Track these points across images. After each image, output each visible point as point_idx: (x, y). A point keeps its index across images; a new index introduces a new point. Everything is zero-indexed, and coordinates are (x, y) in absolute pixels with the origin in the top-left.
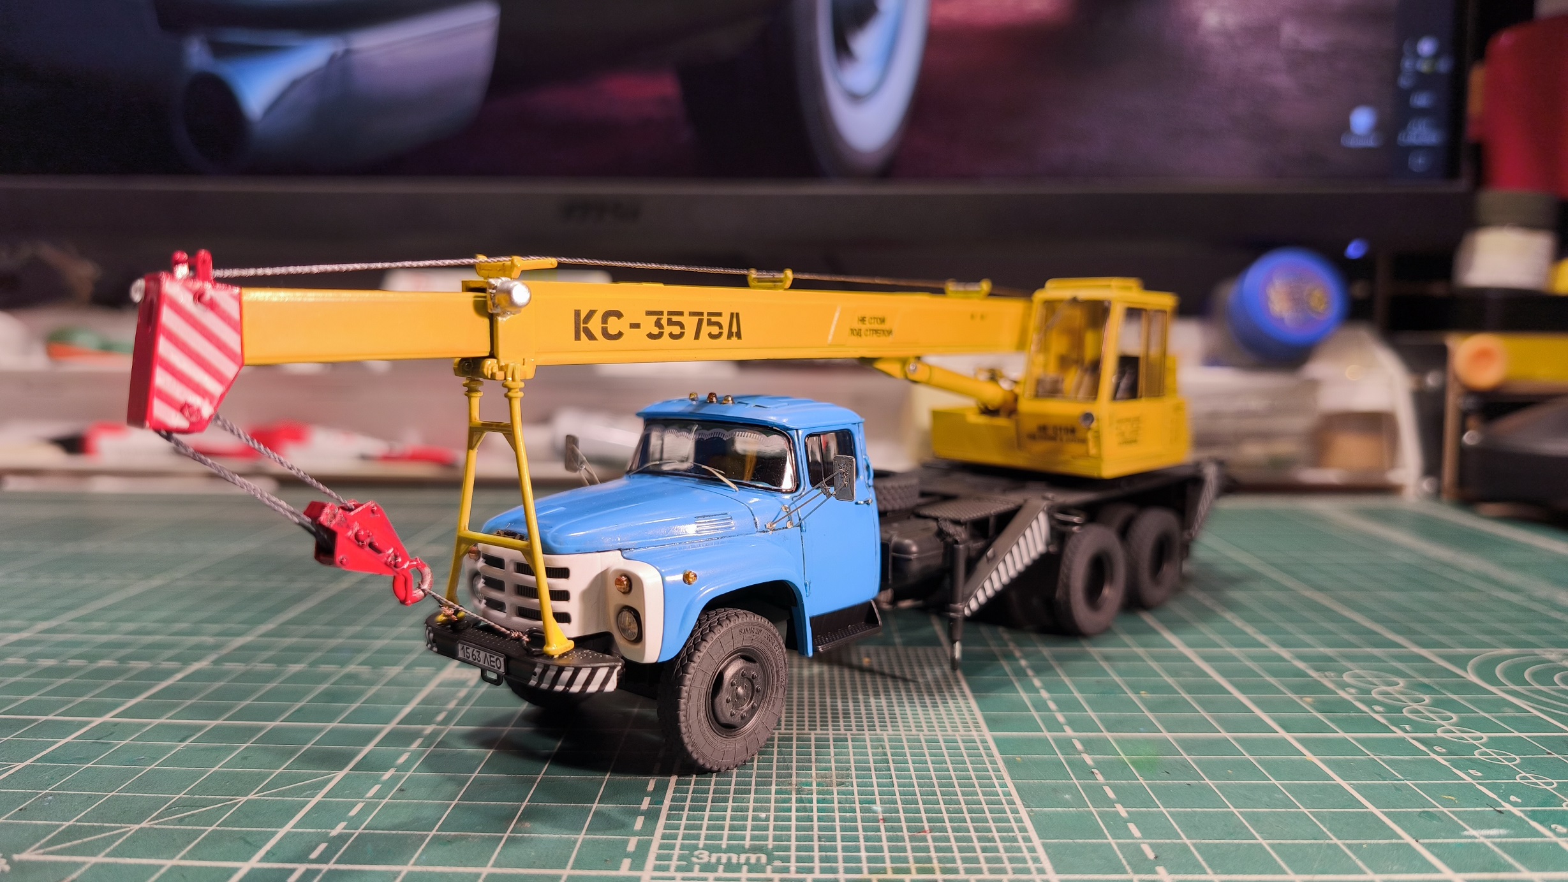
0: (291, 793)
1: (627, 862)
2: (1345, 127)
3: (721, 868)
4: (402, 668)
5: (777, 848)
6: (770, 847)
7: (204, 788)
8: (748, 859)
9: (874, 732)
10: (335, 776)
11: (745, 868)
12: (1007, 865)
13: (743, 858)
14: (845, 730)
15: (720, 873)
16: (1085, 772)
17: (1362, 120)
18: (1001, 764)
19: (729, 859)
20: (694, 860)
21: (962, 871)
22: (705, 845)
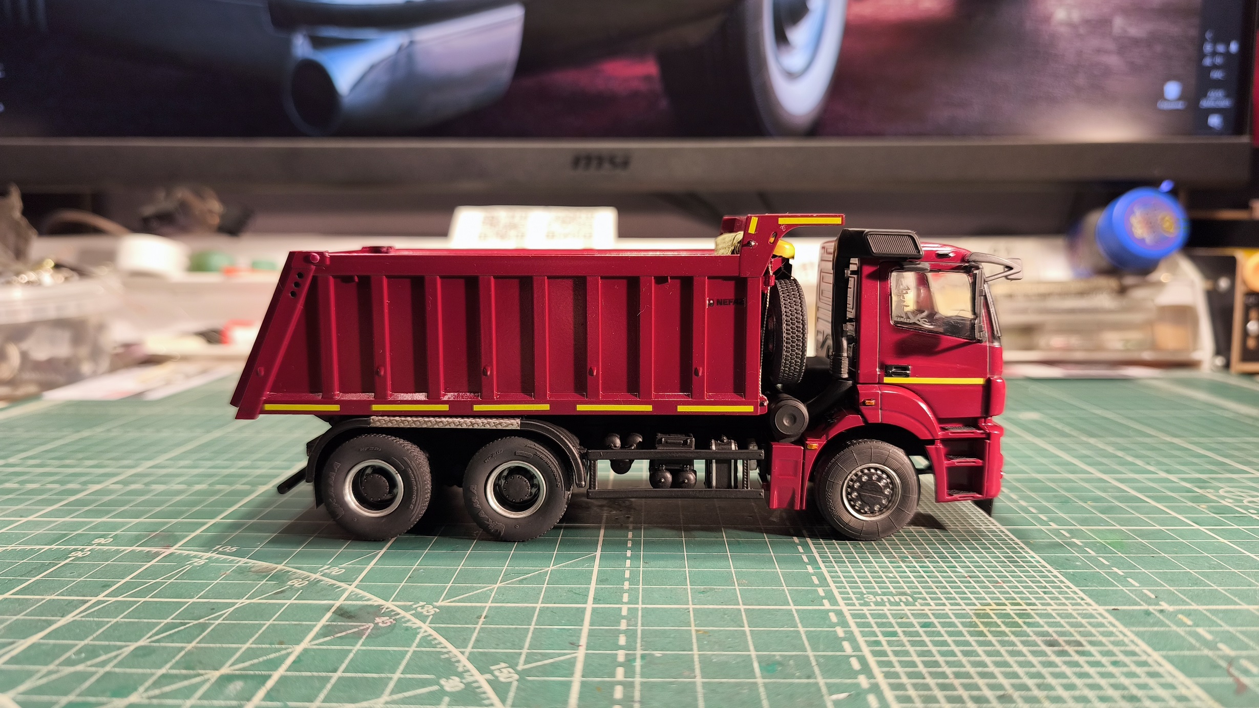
0: (576, 565)
1: (825, 602)
2: (1161, 96)
3: (887, 604)
5: (914, 593)
6: (909, 592)
10: (595, 555)
11: (902, 603)
12: (1066, 601)
13: (897, 598)
15: (889, 606)
16: (1081, 549)
17: (1172, 90)
18: (1023, 545)
19: (888, 599)
20: (866, 599)
21: (1038, 604)
22: (866, 591)
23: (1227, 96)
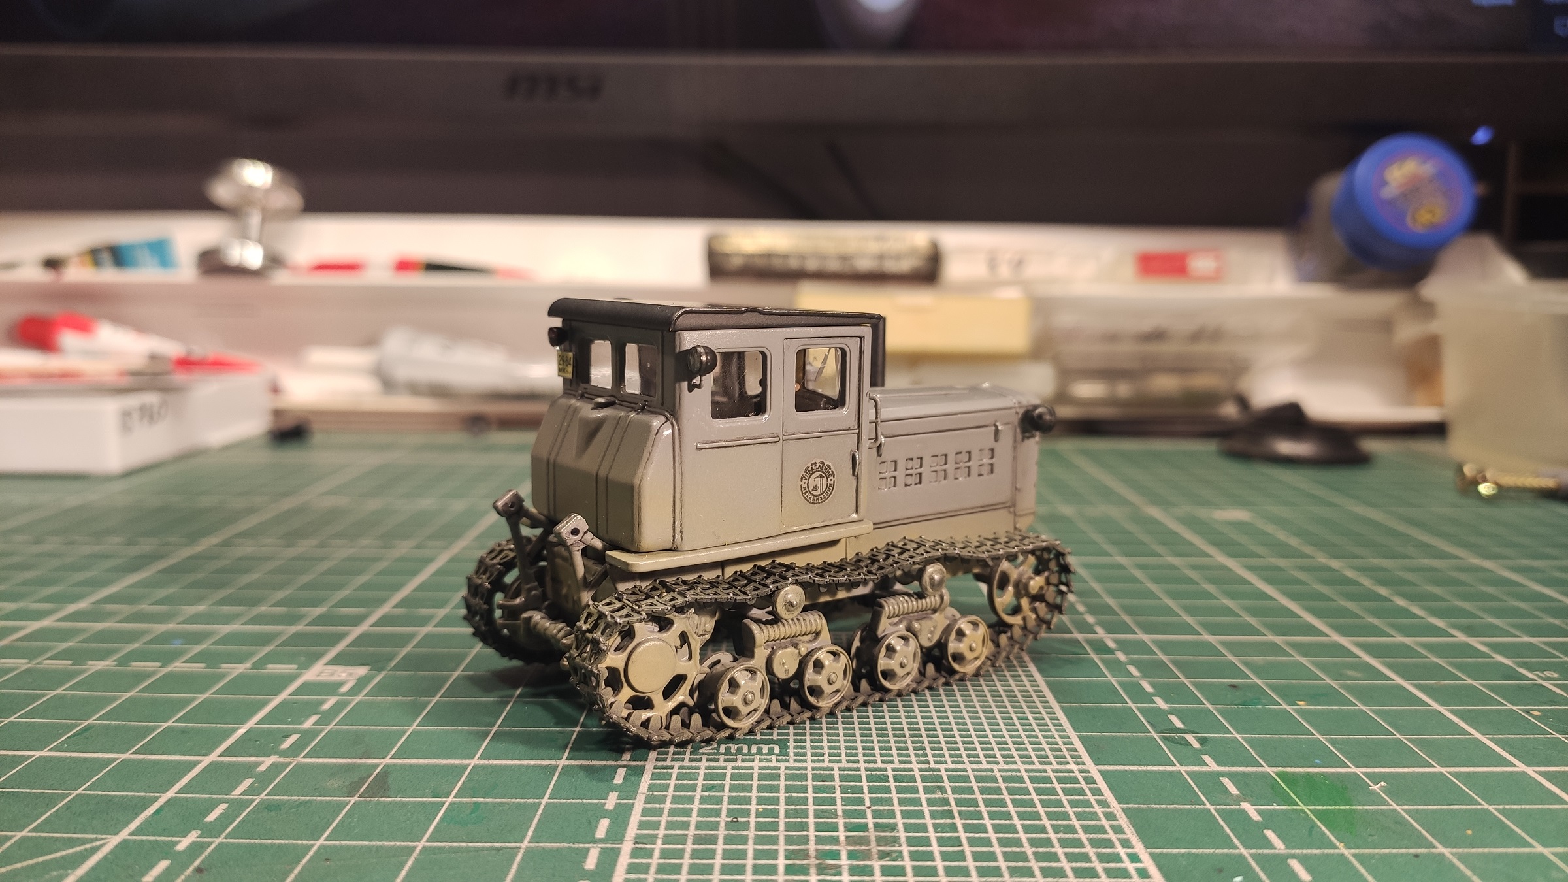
4: (248, 665)
9: (926, 766)
10: (105, 844)
14: (883, 762)
16: (1251, 834)
18: (1123, 820)
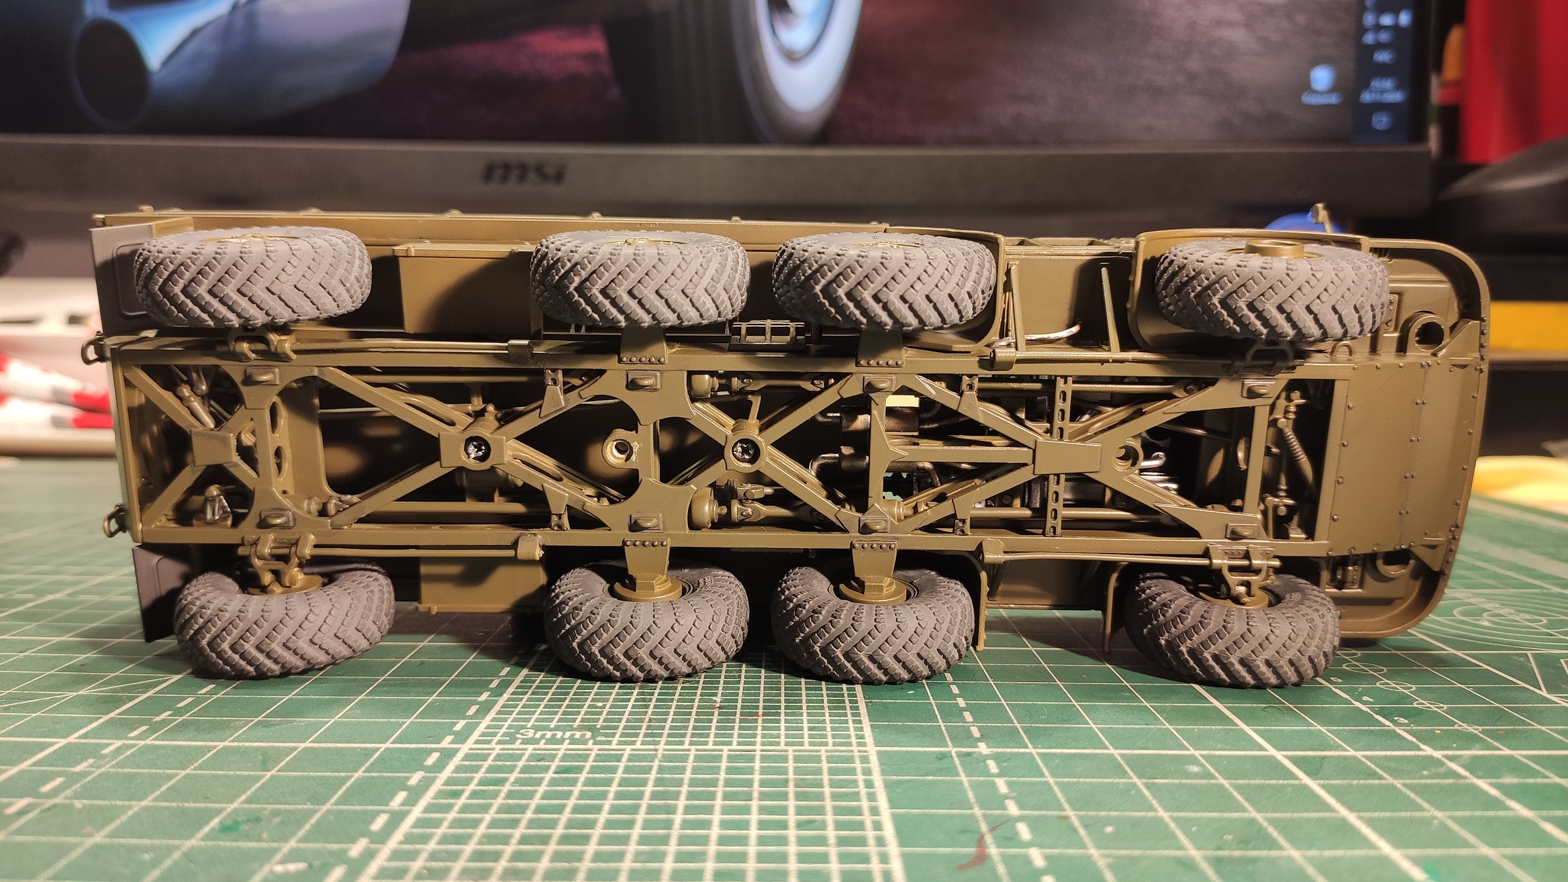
0: (123, 690)
1: (449, 738)
2: (1306, 86)
3: (544, 741)
5: (603, 728)
6: (598, 727)
7: (35, 686)
8: (573, 735)
10: (167, 681)
11: (568, 741)
12: (830, 740)
13: (568, 734)
15: (542, 745)
17: (1322, 77)
19: (554, 735)
20: (519, 736)
21: (782, 744)
22: (533, 725)
23: (1398, 87)
